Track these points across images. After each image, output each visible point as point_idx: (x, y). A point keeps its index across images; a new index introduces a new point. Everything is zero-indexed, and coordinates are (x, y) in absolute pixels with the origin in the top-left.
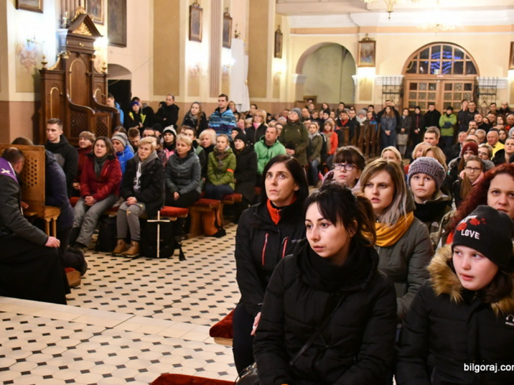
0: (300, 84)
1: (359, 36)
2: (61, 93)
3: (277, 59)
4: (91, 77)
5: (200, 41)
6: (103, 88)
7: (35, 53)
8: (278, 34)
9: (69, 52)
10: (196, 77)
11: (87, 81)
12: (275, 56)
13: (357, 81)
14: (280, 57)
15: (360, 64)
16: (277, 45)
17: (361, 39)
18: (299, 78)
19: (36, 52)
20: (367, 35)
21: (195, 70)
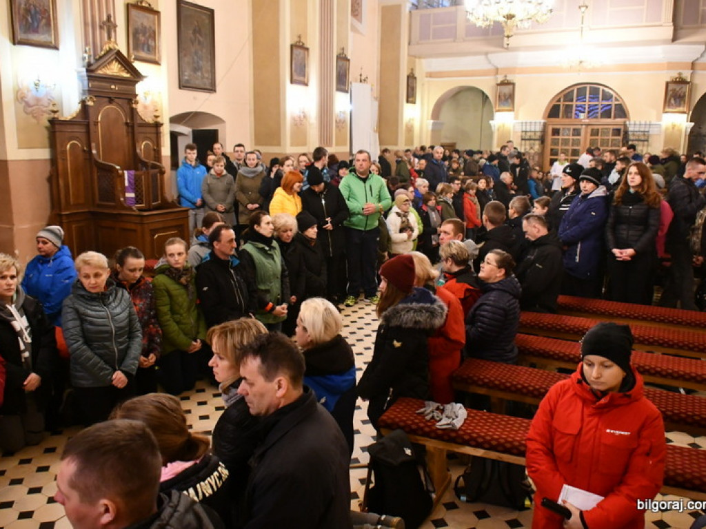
0: (436, 131)
1: (496, 79)
2: (85, 148)
3: (410, 105)
4: (133, 127)
5: (306, 85)
6: (155, 140)
7: (49, 100)
8: (411, 78)
9: (93, 97)
10: (301, 124)
11: (128, 133)
12: (408, 102)
13: (494, 126)
14: (414, 102)
15: (497, 108)
16: (410, 89)
17: (499, 82)
18: (434, 124)
19: (49, 97)
20: (506, 76)
21: (300, 117)
